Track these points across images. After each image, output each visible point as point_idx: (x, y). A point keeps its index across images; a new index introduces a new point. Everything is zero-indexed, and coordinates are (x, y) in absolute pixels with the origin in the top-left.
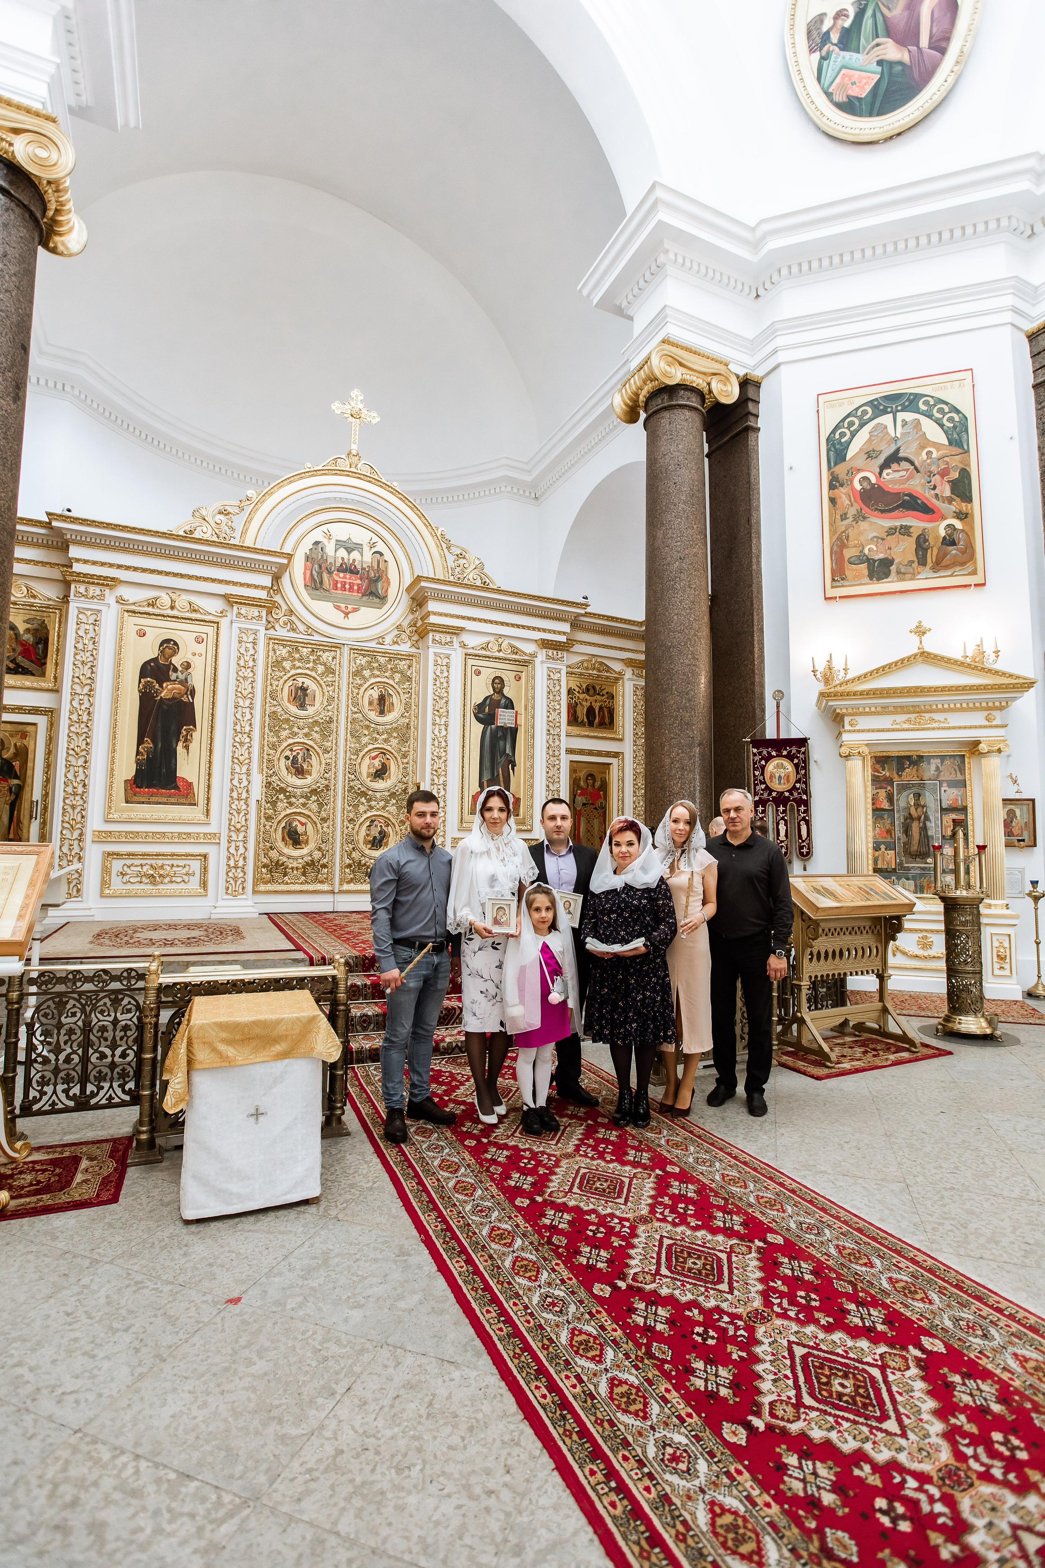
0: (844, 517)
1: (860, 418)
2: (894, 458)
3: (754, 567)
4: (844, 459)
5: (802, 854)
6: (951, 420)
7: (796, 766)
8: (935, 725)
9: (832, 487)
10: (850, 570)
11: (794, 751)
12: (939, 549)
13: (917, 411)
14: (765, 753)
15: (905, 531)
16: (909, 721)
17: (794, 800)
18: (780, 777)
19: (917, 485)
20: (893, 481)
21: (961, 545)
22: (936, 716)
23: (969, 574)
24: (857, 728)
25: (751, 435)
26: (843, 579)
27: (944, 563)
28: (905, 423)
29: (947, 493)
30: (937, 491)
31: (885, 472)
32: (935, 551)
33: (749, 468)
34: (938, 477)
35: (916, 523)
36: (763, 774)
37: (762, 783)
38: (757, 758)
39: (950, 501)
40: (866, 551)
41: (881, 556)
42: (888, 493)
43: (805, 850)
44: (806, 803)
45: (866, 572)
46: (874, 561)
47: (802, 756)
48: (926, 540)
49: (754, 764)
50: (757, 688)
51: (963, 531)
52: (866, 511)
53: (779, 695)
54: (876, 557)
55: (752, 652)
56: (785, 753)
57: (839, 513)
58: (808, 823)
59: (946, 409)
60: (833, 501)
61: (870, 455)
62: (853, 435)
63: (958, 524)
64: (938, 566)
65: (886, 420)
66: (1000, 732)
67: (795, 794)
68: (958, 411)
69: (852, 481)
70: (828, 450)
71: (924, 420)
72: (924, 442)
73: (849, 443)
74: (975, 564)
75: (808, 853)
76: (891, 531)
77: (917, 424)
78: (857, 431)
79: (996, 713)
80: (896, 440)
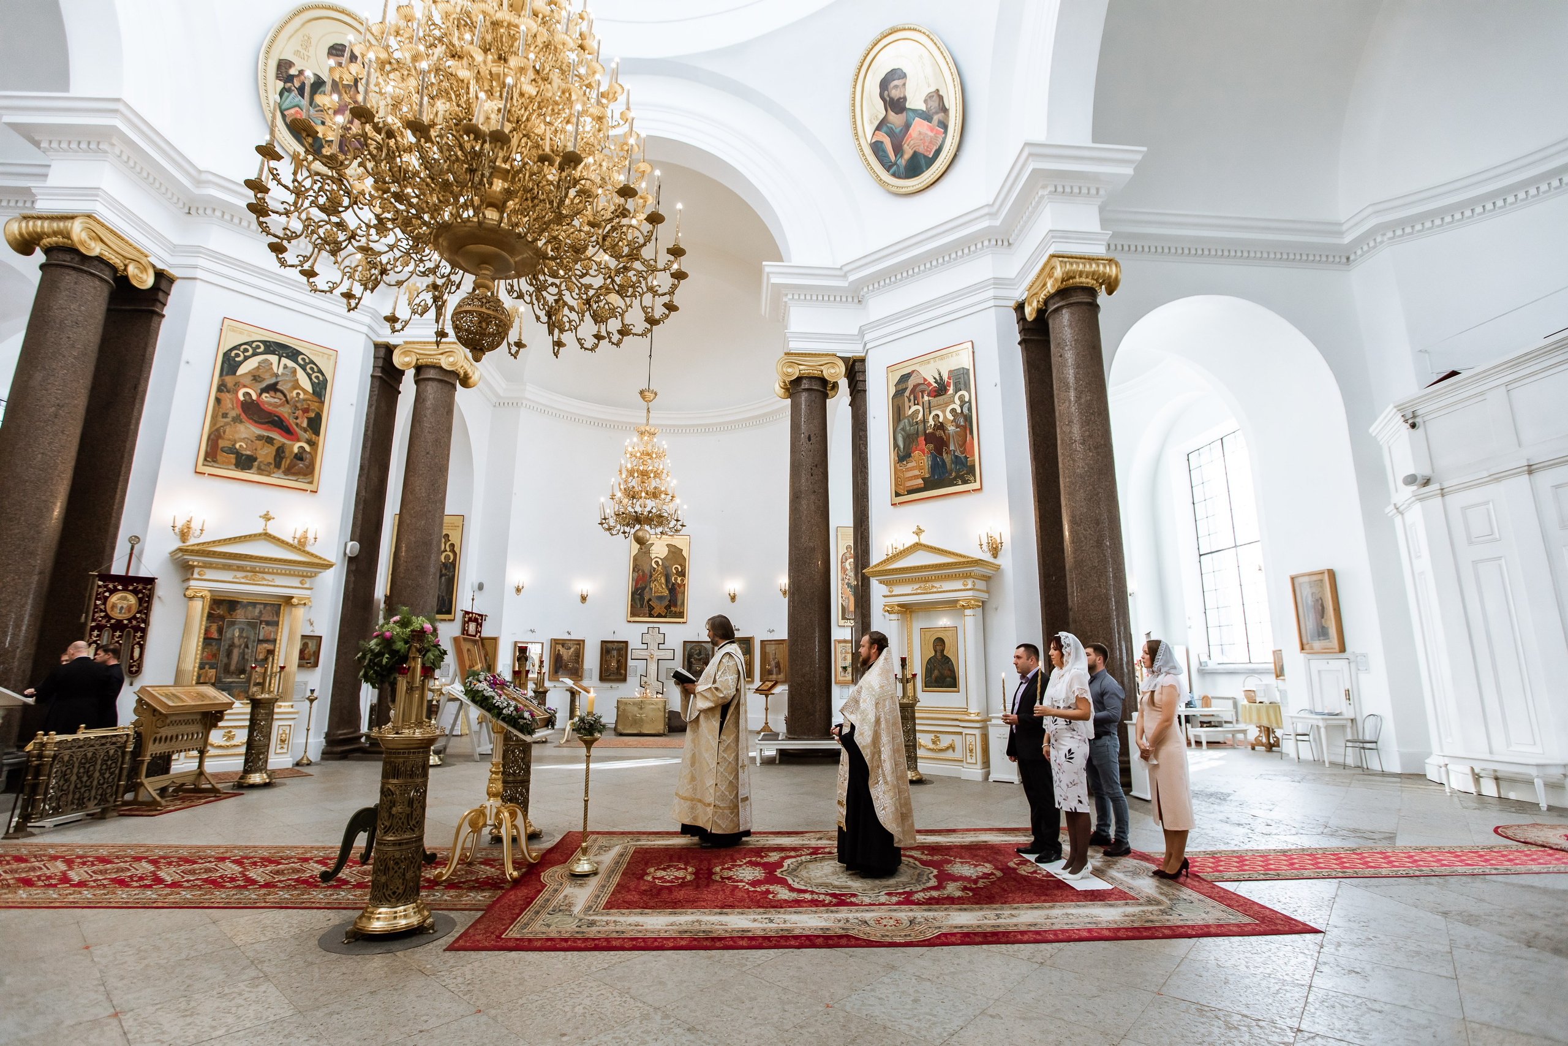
0: (225, 415)
1: (254, 349)
2: (273, 388)
3: (132, 427)
4: (234, 373)
5: (131, 672)
6: (317, 377)
7: (140, 601)
8: (265, 583)
9: (219, 390)
10: (221, 456)
11: (140, 587)
12: (292, 461)
13: (296, 362)
14: (111, 586)
15: (270, 441)
16: (246, 577)
17: (132, 627)
18: (122, 608)
19: (285, 411)
20: (270, 404)
21: (307, 463)
22: (266, 576)
23: (308, 483)
24: (204, 577)
25: (155, 319)
26: (214, 461)
27: (293, 471)
28: (285, 367)
29: (305, 425)
30: (298, 421)
31: (264, 395)
32: (288, 462)
33: (146, 344)
34: (300, 412)
35: (278, 438)
36: (104, 603)
37: (101, 611)
38: (100, 590)
39: (305, 430)
40: (237, 446)
41: (248, 453)
42: (262, 410)
43: (134, 669)
44: (144, 631)
45: (234, 461)
46: (243, 455)
47: (147, 592)
48: (283, 452)
49: (98, 594)
50: (111, 529)
51: (309, 453)
52: (243, 416)
53: (134, 540)
54: (244, 453)
55: (113, 497)
56: (131, 588)
57: (222, 411)
58: (142, 648)
59: (316, 370)
60: (218, 400)
61: (256, 377)
62: (246, 358)
63: (307, 448)
64: (288, 472)
65: (273, 359)
66: (308, 592)
67: (134, 622)
68: (323, 374)
69: (237, 392)
70: (223, 363)
71: (299, 370)
72: (296, 385)
73: (241, 363)
74: (313, 476)
75: (137, 672)
76: (260, 438)
77: (294, 372)
78: (249, 357)
79: (307, 579)
80: (277, 375)
